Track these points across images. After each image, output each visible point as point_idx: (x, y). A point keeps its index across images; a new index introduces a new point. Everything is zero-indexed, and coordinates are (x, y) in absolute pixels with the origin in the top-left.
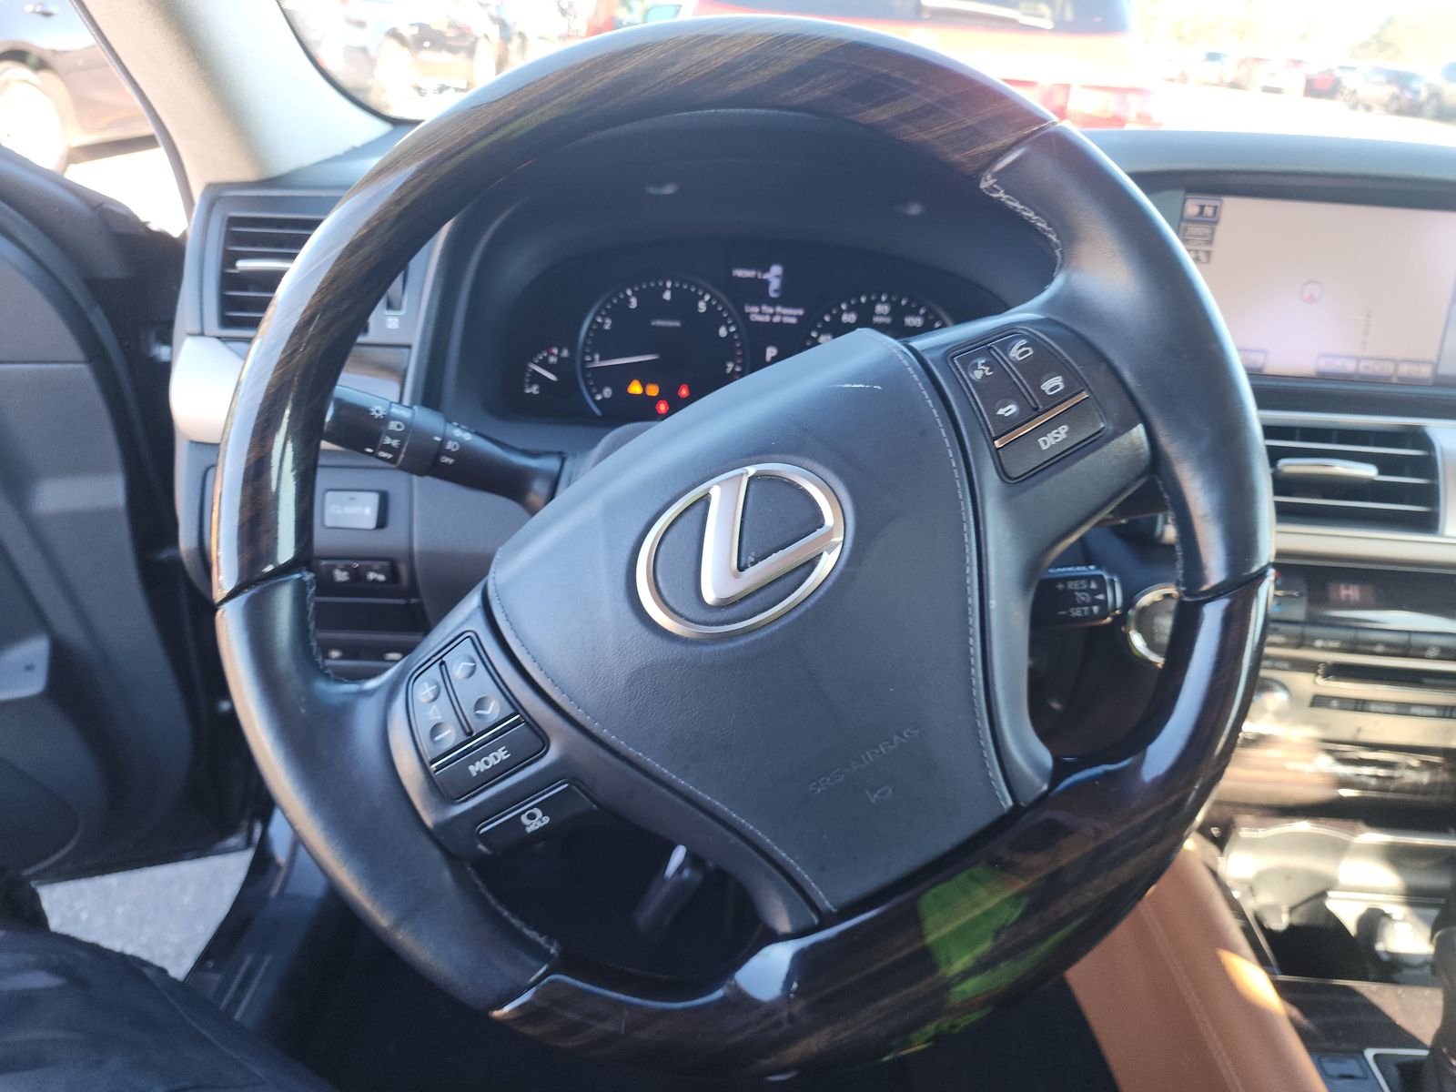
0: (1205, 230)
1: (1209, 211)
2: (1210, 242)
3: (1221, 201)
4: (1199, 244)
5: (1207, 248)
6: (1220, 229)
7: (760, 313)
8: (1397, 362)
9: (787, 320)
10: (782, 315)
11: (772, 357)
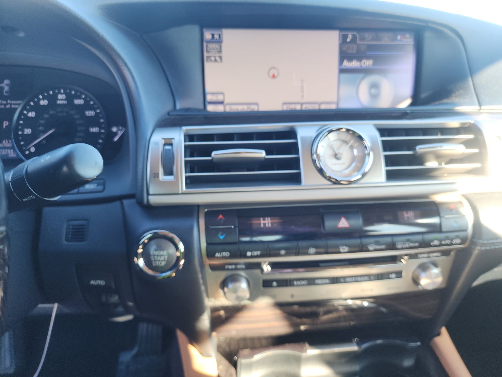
0: (215, 46)
1: (216, 37)
2: (220, 51)
3: (222, 32)
4: (215, 53)
5: (220, 55)
6: (224, 45)
8: (320, 104)
9: (14, 106)
10: (11, 104)
11: (6, 126)
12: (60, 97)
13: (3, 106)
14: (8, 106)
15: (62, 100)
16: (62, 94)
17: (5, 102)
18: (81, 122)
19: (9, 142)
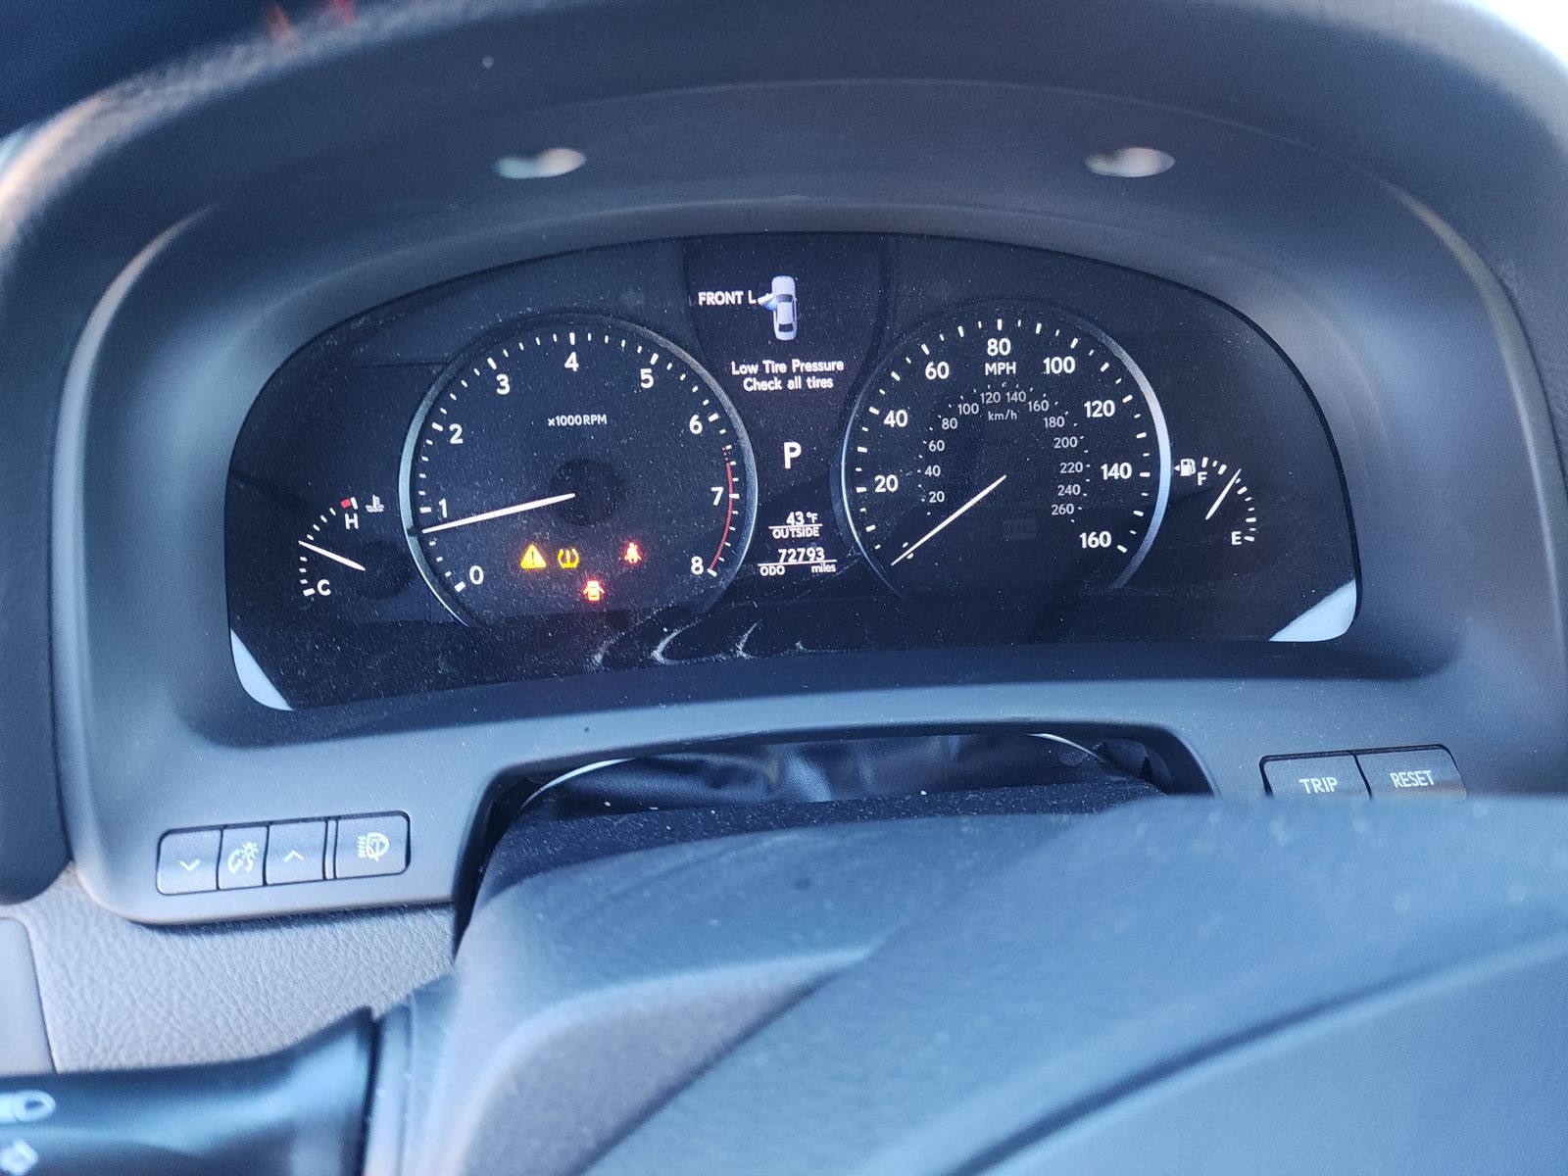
7: (762, 375)
9: (814, 383)
10: (805, 375)
11: (793, 460)
12: (993, 346)
13: (777, 385)
14: (794, 384)
15: (999, 358)
16: (999, 336)
17: (782, 368)
18: (1072, 442)
19: (808, 521)
